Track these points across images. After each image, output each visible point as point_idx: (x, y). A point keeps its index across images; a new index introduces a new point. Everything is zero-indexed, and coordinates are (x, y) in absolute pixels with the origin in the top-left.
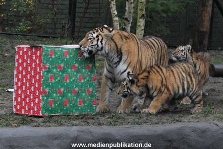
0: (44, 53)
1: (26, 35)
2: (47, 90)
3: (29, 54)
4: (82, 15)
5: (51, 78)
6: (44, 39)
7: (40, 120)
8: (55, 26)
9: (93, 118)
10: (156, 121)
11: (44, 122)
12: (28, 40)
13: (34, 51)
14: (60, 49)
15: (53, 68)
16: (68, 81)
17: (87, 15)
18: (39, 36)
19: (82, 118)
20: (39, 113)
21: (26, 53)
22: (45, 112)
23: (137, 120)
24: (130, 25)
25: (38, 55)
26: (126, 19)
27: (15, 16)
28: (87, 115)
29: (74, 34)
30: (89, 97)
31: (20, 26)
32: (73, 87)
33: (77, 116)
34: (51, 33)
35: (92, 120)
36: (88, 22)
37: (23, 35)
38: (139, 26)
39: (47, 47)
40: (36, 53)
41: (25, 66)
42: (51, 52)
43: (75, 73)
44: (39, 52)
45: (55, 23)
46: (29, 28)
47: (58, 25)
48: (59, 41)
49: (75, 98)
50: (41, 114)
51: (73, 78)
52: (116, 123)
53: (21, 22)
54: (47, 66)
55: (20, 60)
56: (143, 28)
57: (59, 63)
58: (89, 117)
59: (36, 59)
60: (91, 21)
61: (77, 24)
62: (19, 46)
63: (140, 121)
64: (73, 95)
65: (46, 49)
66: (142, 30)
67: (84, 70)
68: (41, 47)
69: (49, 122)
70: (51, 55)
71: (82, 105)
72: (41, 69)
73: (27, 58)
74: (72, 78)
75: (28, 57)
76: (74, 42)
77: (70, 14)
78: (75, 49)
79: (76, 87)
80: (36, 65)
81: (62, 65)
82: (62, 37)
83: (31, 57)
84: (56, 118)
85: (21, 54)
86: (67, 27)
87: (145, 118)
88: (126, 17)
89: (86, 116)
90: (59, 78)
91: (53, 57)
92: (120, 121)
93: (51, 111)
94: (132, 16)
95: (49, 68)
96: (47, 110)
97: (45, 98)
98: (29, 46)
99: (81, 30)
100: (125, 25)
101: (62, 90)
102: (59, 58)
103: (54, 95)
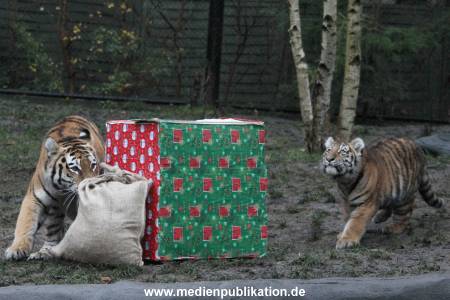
0: (162, 136)
1: (123, 100)
2: (169, 208)
3: (134, 138)
4: (233, 59)
5: (178, 184)
6: (159, 108)
7: (157, 269)
8: (180, 81)
9: (261, 265)
10: (389, 269)
11: (163, 272)
12: (126, 109)
13: (142, 130)
14: (195, 127)
15: (181, 165)
16: (211, 191)
17: (242, 60)
18: (148, 102)
19: (240, 264)
20: (154, 255)
21: (128, 135)
22: (166, 253)
23: (350, 268)
24: (331, 78)
25: (152, 138)
26: (323, 66)
27: (100, 62)
28: (251, 258)
29: (217, 98)
30: (254, 223)
31: (110, 82)
32: (221, 202)
33: (230, 260)
34: (170, 96)
35: (259, 269)
36: (245, 74)
37: (117, 100)
38: (349, 79)
39: (168, 124)
40: (146, 136)
41: (125, 162)
42: (177, 133)
43: (225, 175)
44: (152, 133)
45: (179, 76)
46: (127, 85)
47: (187, 79)
48: (190, 111)
49: (225, 223)
50: (158, 257)
51: (222, 185)
52: (308, 273)
53: (113, 73)
54: (170, 162)
55: (115, 149)
56: (357, 83)
57: (192, 154)
58: (253, 261)
59: (147, 147)
60: (251, 71)
61: (223, 77)
62: (113, 122)
63: (356, 269)
64: (221, 218)
65: (166, 127)
66: (355, 88)
67: (242, 169)
68: (156, 123)
69: (173, 272)
70: (178, 140)
71: (240, 238)
72: (157, 167)
73: (129, 146)
74: (219, 185)
75: (131, 143)
76: (218, 113)
77: (209, 56)
78: (224, 127)
79: (227, 201)
80: (148, 160)
81: (199, 159)
82: (194, 103)
83: (138, 142)
84: (188, 265)
85: (117, 138)
86: (203, 84)
87: (366, 264)
88: (322, 62)
89: (248, 261)
90: (193, 185)
91: (182, 142)
92: (316, 270)
93: (178, 251)
94: (334, 59)
95: (173, 165)
96: (169, 249)
97: (166, 225)
98: (133, 123)
99: (231, 88)
100: (321, 78)
101: (199, 208)
102: (192, 144)
103: (184, 218)
